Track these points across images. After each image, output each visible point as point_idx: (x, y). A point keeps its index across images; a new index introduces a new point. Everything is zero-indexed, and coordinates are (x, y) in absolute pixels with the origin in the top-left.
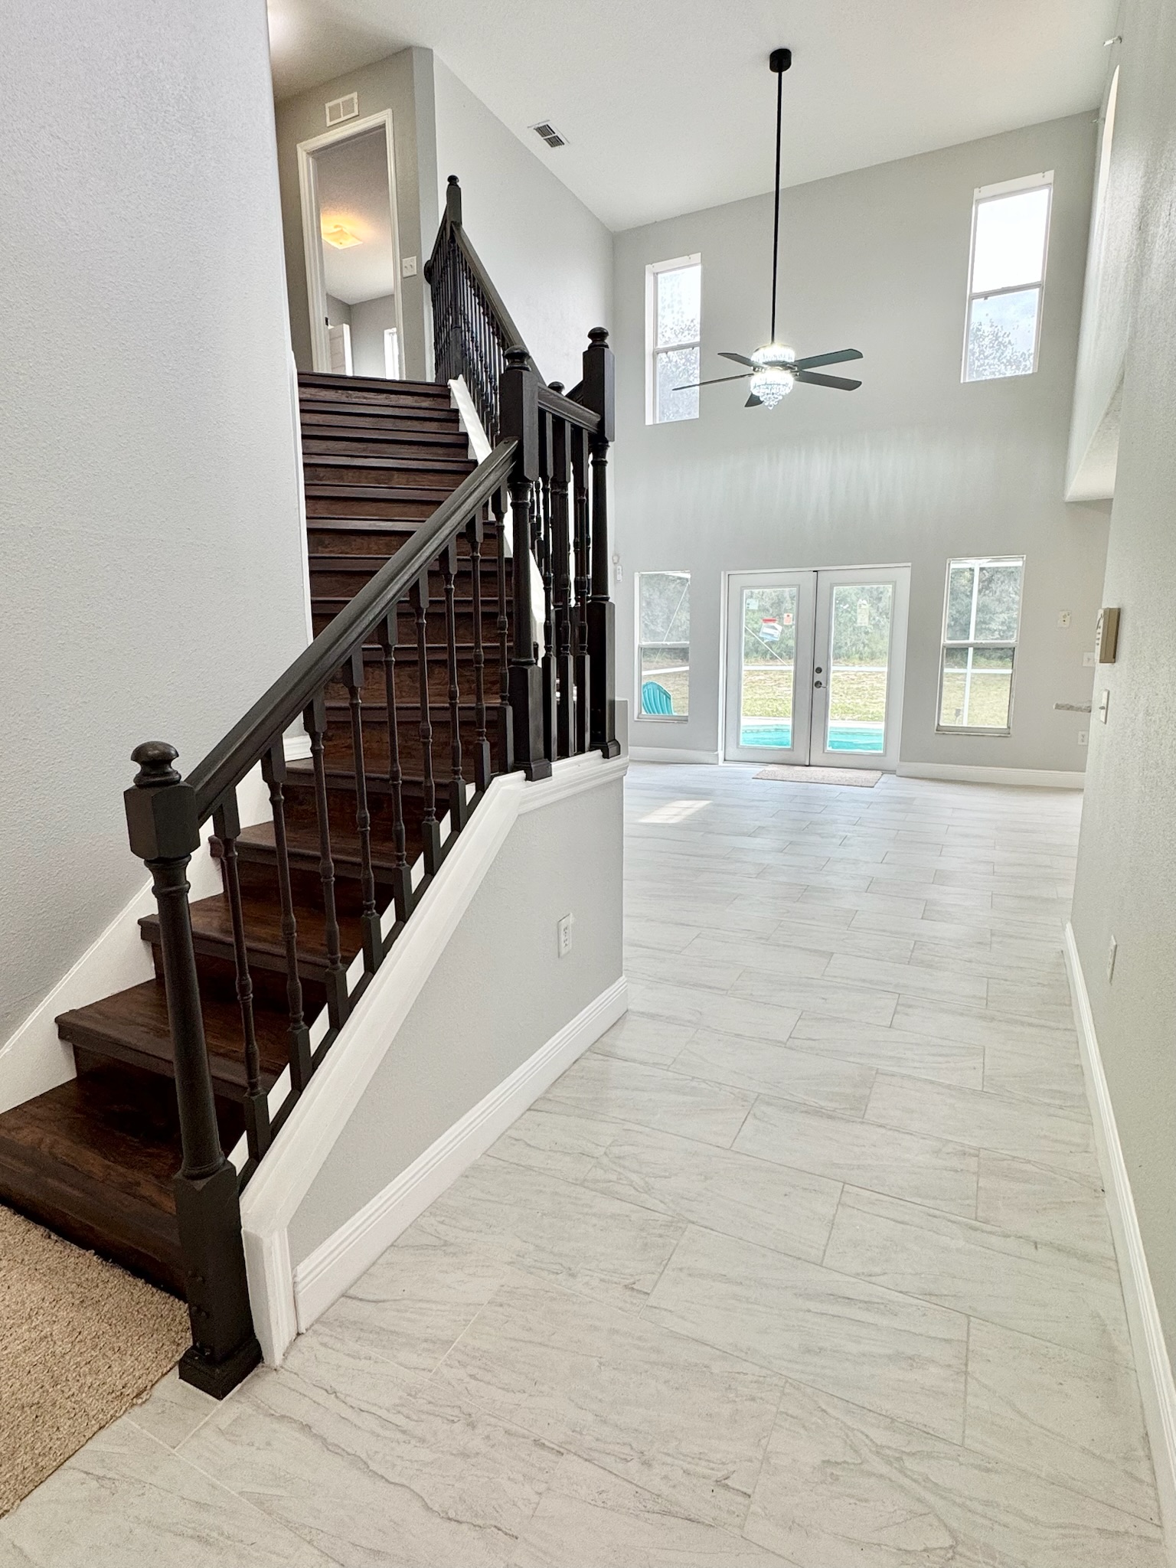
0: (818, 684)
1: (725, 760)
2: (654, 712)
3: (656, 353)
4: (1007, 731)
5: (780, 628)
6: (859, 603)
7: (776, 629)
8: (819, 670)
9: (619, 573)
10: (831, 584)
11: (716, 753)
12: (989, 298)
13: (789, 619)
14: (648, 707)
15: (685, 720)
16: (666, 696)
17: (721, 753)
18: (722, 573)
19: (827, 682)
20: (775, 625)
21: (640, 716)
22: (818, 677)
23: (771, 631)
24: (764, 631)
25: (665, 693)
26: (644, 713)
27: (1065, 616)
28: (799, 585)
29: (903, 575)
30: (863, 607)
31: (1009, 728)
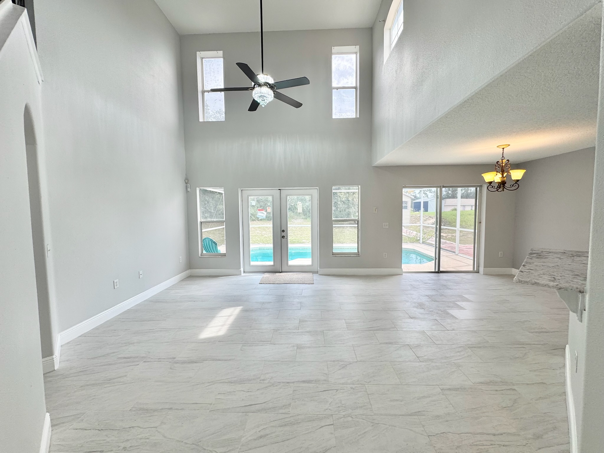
0: (283, 237)
1: (244, 272)
2: (210, 252)
3: (203, 92)
4: (358, 254)
5: (265, 213)
6: (298, 203)
7: (264, 214)
8: (283, 231)
9: (189, 188)
10: (286, 195)
11: (240, 270)
12: (338, 90)
13: (270, 210)
14: (207, 250)
15: (224, 255)
16: (215, 244)
17: (242, 269)
18: (239, 189)
19: (287, 236)
20: (263, 212)
21: (202, 255)
22: (283, 234)
23: (262, 215)
24: (259, 214)
25: (214, 242)
26: (204, 252)
27: (375, 209)
28: (273, 195)
29: (315, 192)
30: (300, 204)
31: (358, 252)
